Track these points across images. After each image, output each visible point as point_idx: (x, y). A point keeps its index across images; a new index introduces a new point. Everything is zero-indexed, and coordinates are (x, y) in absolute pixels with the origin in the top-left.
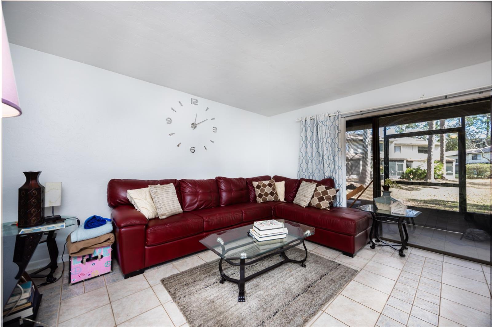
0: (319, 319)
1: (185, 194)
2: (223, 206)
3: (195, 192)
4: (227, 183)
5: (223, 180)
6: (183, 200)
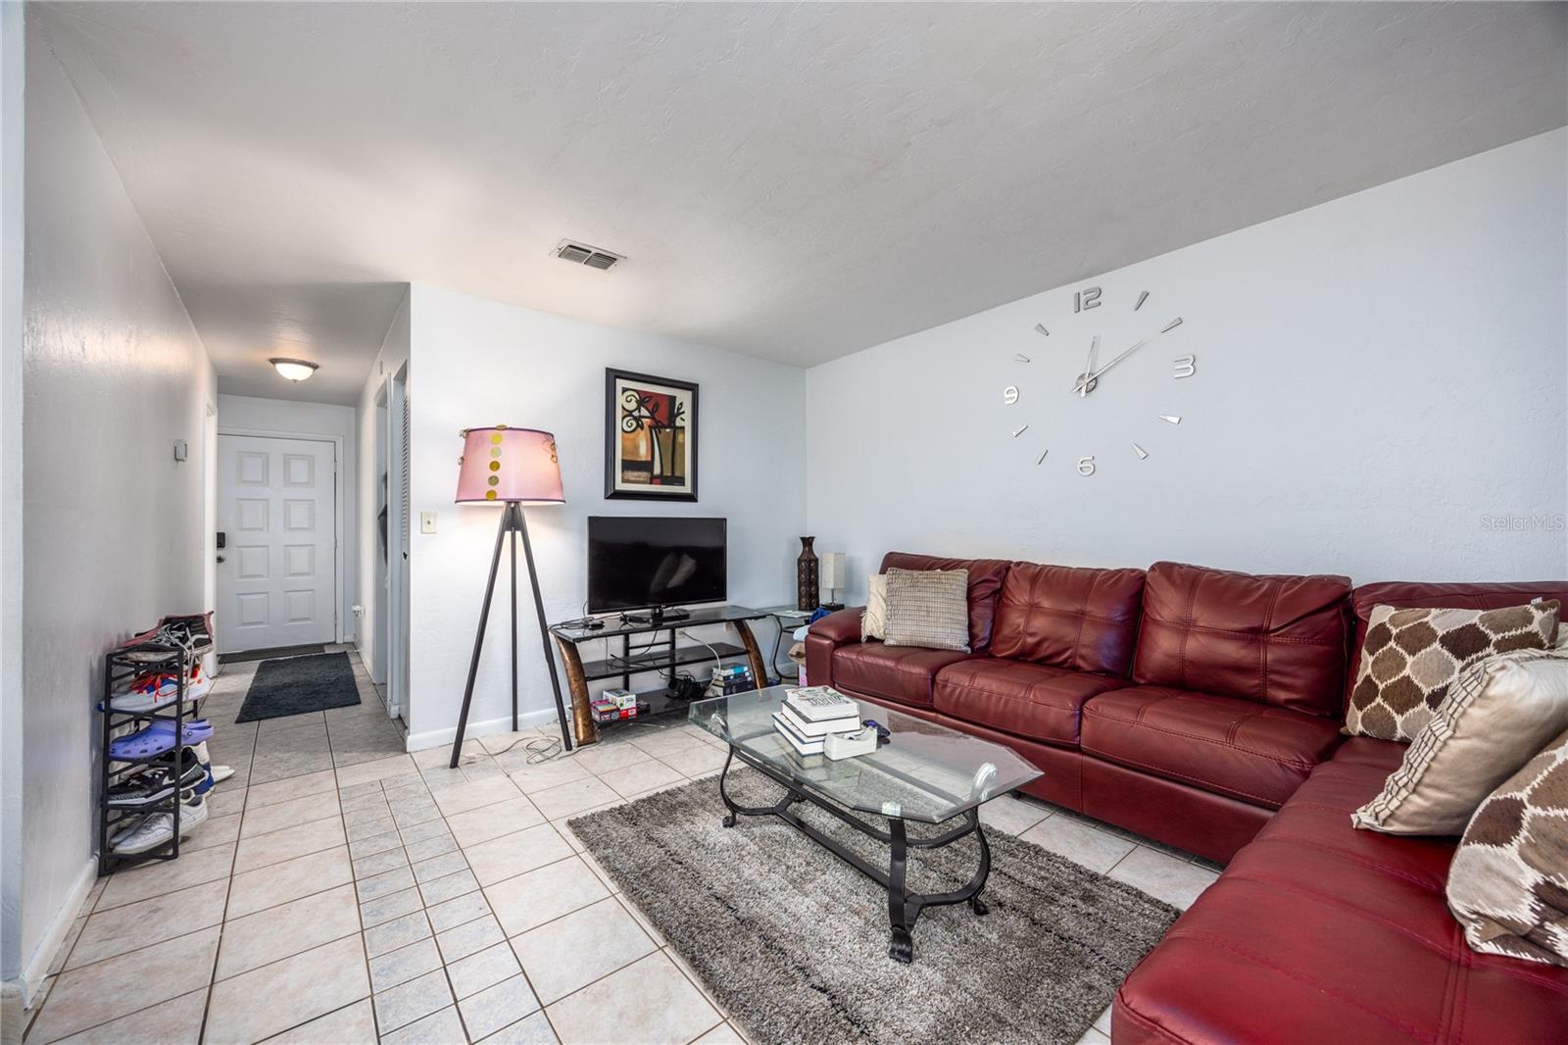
1: (1007, 606)
2: (1142, 682)
3: (1024, 605)
4: (1172, 590)
5: (1162, 580)
6: (997, 622)
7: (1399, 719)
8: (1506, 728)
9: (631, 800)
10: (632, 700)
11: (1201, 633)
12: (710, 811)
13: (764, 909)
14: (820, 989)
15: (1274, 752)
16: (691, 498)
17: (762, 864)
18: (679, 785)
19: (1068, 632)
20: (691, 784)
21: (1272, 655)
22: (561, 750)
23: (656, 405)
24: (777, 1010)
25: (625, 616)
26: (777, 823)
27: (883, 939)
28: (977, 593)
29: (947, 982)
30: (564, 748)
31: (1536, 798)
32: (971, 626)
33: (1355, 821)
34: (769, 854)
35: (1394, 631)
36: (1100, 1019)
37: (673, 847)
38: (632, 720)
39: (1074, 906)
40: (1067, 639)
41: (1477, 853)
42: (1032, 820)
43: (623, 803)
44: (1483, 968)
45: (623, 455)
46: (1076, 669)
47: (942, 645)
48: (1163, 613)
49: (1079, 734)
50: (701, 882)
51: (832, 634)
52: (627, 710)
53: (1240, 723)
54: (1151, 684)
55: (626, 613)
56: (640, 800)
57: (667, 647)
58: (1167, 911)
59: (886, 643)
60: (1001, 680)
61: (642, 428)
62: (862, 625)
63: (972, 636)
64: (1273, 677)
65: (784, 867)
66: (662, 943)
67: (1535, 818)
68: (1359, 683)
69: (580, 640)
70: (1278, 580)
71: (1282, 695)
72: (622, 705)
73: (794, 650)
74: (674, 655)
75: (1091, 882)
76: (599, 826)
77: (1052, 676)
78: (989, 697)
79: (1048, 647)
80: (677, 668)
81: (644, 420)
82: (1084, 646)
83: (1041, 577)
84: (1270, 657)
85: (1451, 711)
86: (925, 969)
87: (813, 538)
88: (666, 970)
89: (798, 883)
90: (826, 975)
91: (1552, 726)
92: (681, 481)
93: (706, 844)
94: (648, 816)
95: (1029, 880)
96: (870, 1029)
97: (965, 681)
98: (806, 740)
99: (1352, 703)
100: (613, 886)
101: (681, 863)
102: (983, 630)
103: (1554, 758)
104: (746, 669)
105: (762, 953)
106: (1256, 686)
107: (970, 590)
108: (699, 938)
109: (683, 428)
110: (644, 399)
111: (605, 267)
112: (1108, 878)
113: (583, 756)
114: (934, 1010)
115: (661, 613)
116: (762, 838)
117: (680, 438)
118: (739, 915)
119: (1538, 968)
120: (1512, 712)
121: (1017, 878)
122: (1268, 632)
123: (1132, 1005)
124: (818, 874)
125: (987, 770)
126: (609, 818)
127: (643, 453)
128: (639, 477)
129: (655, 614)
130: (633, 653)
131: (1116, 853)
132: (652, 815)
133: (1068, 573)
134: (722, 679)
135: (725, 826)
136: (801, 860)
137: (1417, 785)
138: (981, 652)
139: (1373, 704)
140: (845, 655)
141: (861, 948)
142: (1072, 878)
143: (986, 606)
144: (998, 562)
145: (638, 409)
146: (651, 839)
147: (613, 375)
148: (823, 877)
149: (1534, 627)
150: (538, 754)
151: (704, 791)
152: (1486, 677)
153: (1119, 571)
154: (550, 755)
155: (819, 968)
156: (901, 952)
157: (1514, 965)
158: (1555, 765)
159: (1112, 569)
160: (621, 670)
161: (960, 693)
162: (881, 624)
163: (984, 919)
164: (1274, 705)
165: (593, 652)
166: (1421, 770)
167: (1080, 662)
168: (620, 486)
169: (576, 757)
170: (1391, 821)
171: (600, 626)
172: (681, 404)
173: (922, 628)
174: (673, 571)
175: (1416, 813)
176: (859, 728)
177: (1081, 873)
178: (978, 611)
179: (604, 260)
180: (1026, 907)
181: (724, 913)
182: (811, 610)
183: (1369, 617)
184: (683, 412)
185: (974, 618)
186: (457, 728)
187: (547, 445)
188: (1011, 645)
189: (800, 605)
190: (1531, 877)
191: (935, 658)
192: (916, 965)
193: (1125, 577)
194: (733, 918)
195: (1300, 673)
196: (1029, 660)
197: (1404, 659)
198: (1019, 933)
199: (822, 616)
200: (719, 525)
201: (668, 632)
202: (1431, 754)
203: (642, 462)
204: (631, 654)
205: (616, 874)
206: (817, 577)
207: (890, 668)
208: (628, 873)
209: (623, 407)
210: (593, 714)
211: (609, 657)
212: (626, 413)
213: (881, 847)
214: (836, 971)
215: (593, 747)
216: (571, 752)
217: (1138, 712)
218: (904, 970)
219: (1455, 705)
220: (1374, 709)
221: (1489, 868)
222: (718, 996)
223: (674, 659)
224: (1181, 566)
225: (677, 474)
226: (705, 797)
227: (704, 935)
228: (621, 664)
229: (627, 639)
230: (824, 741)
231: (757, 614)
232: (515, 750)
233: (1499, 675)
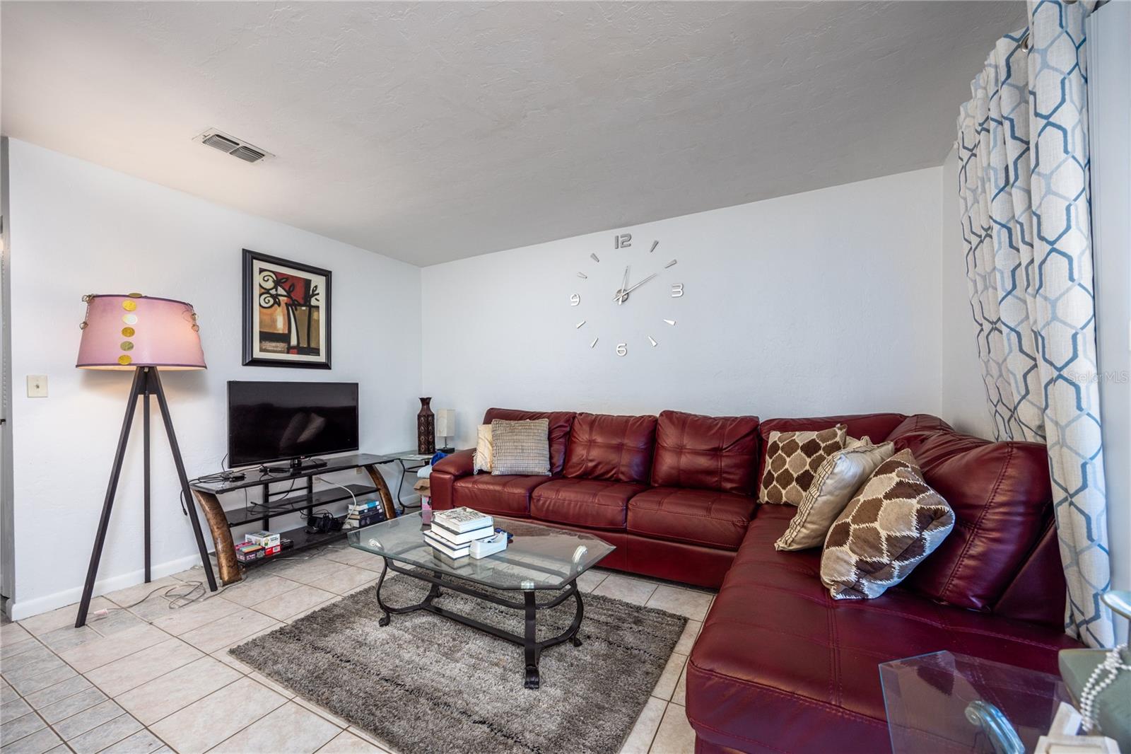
0: (322, 721)
1: (575, 442)
2: (656, 485)
3: (586, 442)
4: (673, 427)
5: (666, 421)
6: (568, 453)
7: (784, 492)
8: (841, 489)
9: (290, 622)
10: (276, 539)
11: (688, 453)
12: (366, 617)
13: (426, 679)
14: (480, 722)
15: (730, 517)
16: (326, 366)
17: (418, 647)
18: (333, 601)
19: (613, 457)
20: (343, 600)
21: (724, 463)
22: (205, 592)
23: (293, 286)
24: (451, 745)
25: (266, 468)
26: (424, 616)
27: (518, 679)
28: (556, 434)
29: (565, 693)
30: (208, 590)
31: (854, 521)
32: (551, 458)
33: (777, 547)
34: (423, 640)
35: (781, 445)
36: (655, 690)
37: (339, 651)
38: (277, 557)
39: (631, 628)
40: (614, 462)
41: (833, 551)
42: (597, 581)
43: (283, 625)
44: (838, 607)
45: (260, 327)
46: (618, 481)
47: (532, 472)
48: (667, 441)
49: (626, 521)
50: (370, 671)
51: (452, 470)
52: (272, 548)
53: (713, 503)
54: (661, 486)
55: (265, 465)
56: (298, 620)
57: (304, 492)
58: (680, 619)
59: (493, 474)
60: (576, 492)
61: (279, 305)
62: (474, 462)
63: (552, 464)
64: (724, 475)
65: (436, 646)
66: (344, 725)
67: (855, 530)
68: (765, 474)
69: (222, 491)
70: (726, 419)
71: (728, 485)
72: (266, 544)
73: (419, 484)
74: (312, 498)
75: (638, 612)
76: (263, 648)
77: (607, 486)
78: (569, 504)
79: (601, 468)
80: (313, 508)
81: (281, 298)
82: (623, 466)
83: (596, 422)
84: (723, 464)
85: (819, 482)
86: (549, 689)
87: (430, 399)
88: (354, 744)
89: (450, 654)
90: (483, 713)
91: (856, 485)
92: (316, 352)
93: (368, 642)
94: (309, 631)
95: (603, 618)
96: (520, 738)
97: (552, 495)
98: (456, 547)
99: (762, 486)
100: (289, 693)
101: (349, 661)
102: (559, 460)
103: (859, 500)
104: (377, 503)
105: (431, 710)
106: (717, 481)
107: (550, 432)
108: (378, 713)
109: (318, 307)
110: (280, 280)
111: (252, 160)
112: (646, 608)
113: (231, 593)
114: (560, 713)
115: (300, 463)
116: (414, 628)
117: (315, 315)
118: (407, 688)
119: (857, 601)
120: (843, 480)
121: (595, 618)
122: (722, 449)
123: (699, 666)
124: (463, 644)
125: (580, 551)
126: (271, 640)
127: (280, 326)
128: (277, 347)
129: (294, 464)
130: (272, 499)
131: (648, 592)
132: (313, 630)
133: (612, 420)
134: (357, 513)
135: (381, 626)
136: (448, 638)
137: (804, 523)
138: (558, 475)
139: (772, 485)
140: (463, 485)
141: (504, 687)
142: (627, 612)
143: (560, 444)
144: (567, 413)
145: (275, 288)
146: (316, 648)
147: (249, 257)
148: (466, 646)
149: (838, 439)
150: (177, 598)
151: (357, 603)
152: (834, 463)
153: (642, 417)
154: (194, 598)
155: (477, 709)
156: (532, 683)
157: (849, 603)
158: (860, 503)
159: (638, 416)
160: (260, 516)
161: (550, 504)
162: (489, 460)
163: (580, 648)
164: (725, 491)
165: (233, 502)
166: (806, 515)
167: (621, 476)
168: (258, 354)
169: (224, 595)
170: (792, 544)
171: (242, 478)
172: (316, 287)
173: (518, 462)
174: (303, 427)
175: (803, 538)
176: (493, 534)
177: (631, 608)
178: (555, 447)
179: (252, 154)
180: (603, 635)
181: (394, 690)
182: (429, 454)
183: (768, 438)
184: (318, 294)
185: (553, 453)
186: (83, 587)
187: (187, 315)
188: (578, 468)
189: (419, 450)
190: (854, 558)
191: (530, 482)
192: (543, 688)
193: (646, 420)
194: (402, 691)
195: (737, 472)
196: (590, 477)
197: (785, 460)
198: (602, 652)
199: (441, 458)
200: (352, 389)
201: (305, 479)
202: (811, 506)
203: (279, 334)
204: (270, 501)
205: (289, 682)
206: (433, 428)
207: (498, 491)
208: (301, 679)
209: (260, 285)
210: (237, 555)
211: (249, 505)
212: (263, 291)
213: (504, 617)
214: (489, 707)
215: (239, 584)
216: (217, 592)
217: (660, 503)
218: (537, 693)
219: (821, 479)
220: (772, 488)
221: (838, 558)
222: (403, 750)
223: (311, 501)
224: (676, 413)
225: (313, 345)
226: (359, 606)
227: (381, 709)
228: (260, 509)
229: (266, 488)
230: (469, 546)
231: (385, 459)
232: (154, 599)
233: (839, 462)
